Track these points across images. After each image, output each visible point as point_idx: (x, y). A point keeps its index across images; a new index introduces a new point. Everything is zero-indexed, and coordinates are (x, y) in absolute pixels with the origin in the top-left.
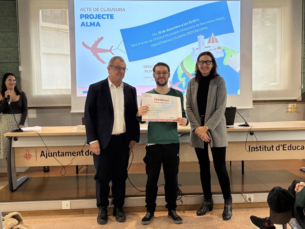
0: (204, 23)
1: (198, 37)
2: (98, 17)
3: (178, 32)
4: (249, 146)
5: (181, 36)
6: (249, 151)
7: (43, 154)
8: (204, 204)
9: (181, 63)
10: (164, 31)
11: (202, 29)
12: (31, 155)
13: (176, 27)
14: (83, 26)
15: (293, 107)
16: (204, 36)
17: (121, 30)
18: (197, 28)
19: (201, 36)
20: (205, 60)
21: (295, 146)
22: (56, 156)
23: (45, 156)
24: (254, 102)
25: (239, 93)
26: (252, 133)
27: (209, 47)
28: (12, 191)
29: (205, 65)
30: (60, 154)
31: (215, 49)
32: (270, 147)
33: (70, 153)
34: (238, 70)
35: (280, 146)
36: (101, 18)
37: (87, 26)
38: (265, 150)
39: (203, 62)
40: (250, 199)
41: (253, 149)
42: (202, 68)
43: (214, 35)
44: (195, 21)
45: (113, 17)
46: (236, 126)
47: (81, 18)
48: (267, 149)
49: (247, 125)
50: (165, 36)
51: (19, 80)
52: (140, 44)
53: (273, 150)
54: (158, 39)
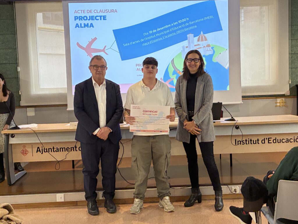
0: (193, 23)
1: (188, 36)
2: (92, 18)
3: (168, 31)
4: (236, 140)
5: (171, 35)
6: (236, 144)
7: (38, 150)
8: (191, 195)
9: (172, 61)
10: (155, 31)
11: (191, 28)
12: (27, 151)
13: (166, 27)
14: (77, 27)
15: (281, 101)
16: (193, 34)
17: (113, 30)
18: (186, 27)
19: (190, 35)
20: (193, 58)
21: (280, 140)
22: (51, 151)
23: (40, 152)
24: (244, 97)
25: (228, 89)
26: (237, 127)
27: (199, 45)
28: (10, 185)
29: (193, 63)
30: (55, 150)
31: (204, 47)
32: (256, 141)
33: (64, 149)
34: (227, 66)
35: (265, 139)
36: (94, 20)
37: (81, 27)
38: (251, 144)
39: (191, 60)
40: (235, 191)
41: (239, 142)
42: (190, 66)
43: (203, 33)
44: (184, 20)
45: (106, 18)
46: (223, 121)
47: (75, 20)
48: (252, 142)
49: (233, 120)
50: (156, 36)
51: (18, 80)
52: (132, 43)
53: (259, 144)
54: (149, 38)
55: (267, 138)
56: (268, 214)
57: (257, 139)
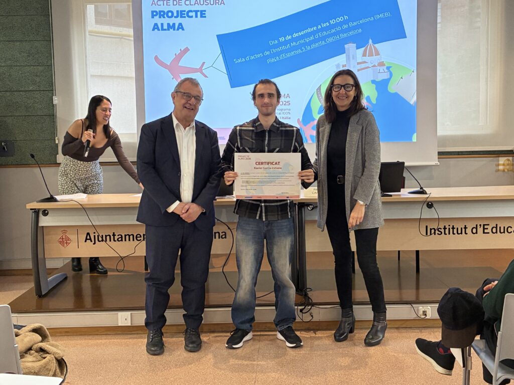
0: (355, 24)
1: (346, 46)
2: (181, 14)
3: (312, 38)
4: (427, 227)
5: (317, 44)
6: (427, 234)
7: (88, 238)
9: (317, 90)
10: (288, 37)
11: (352, 33)
12: (69, 239)
13: (309, 30)
14: (156, 30)
15: (507, 162)
16: (355, 44)
17: (218, 36)
18: (343, 31)
19: (350, 45)
20: (343, 84)
21: (504, 227)
22: (110, 241)
23: (91, 241)
24: (440, 153)
25: (414, 139)
26: (430, 205)
27: (365, 62)
28: (40, 296)
29: (343, 91)
30: (116, 237)
31: (374, 66)
32: (462, 228)
33: (131, 237)
34: (413, 100)
35: (478, 227)
36: (185, 17)
37: (163, 29)
38: (453, 234)
39: (340, 86)
40: (425, 313)
41: (433, 231)
42: (337, 97)
43: (372, 42)
44: (340, 19)
45: (205, 14)
46: (405, 193)
47: (153, 16)
48: (455, 231)
49: (423, 192)
50: (290, 45)
51: (54, 119)
52: (250, 58)
53: (467, 234)
54: (279, 49)
55: (480, 225)
56: (485, 352)
57: (463, 227)
